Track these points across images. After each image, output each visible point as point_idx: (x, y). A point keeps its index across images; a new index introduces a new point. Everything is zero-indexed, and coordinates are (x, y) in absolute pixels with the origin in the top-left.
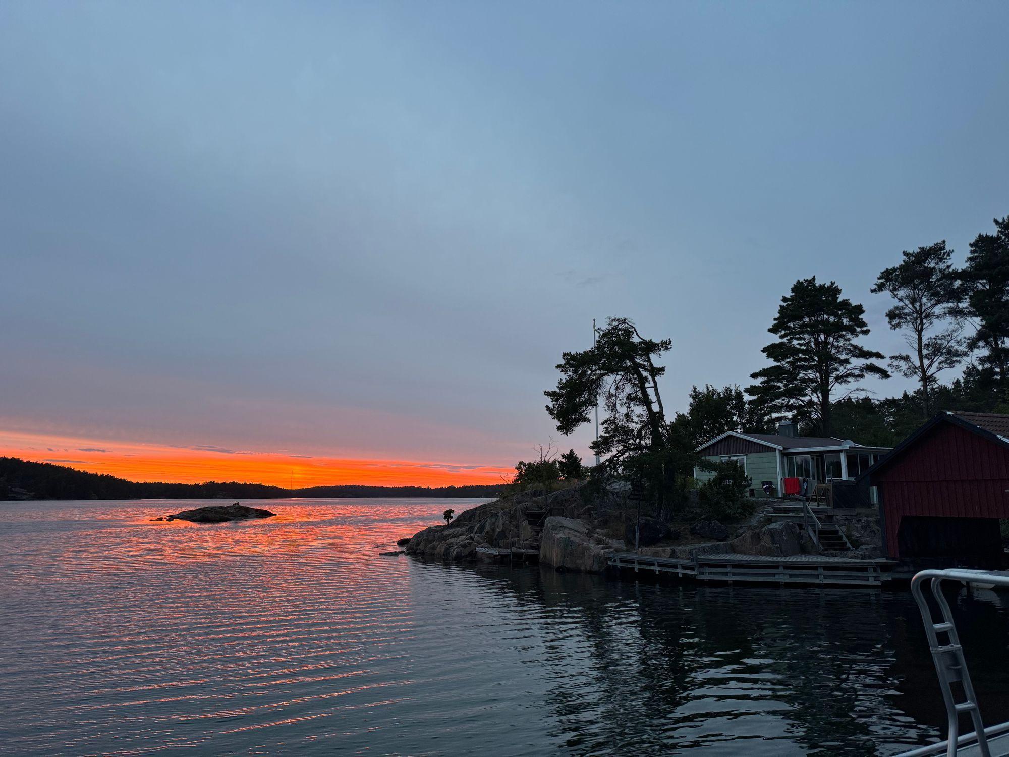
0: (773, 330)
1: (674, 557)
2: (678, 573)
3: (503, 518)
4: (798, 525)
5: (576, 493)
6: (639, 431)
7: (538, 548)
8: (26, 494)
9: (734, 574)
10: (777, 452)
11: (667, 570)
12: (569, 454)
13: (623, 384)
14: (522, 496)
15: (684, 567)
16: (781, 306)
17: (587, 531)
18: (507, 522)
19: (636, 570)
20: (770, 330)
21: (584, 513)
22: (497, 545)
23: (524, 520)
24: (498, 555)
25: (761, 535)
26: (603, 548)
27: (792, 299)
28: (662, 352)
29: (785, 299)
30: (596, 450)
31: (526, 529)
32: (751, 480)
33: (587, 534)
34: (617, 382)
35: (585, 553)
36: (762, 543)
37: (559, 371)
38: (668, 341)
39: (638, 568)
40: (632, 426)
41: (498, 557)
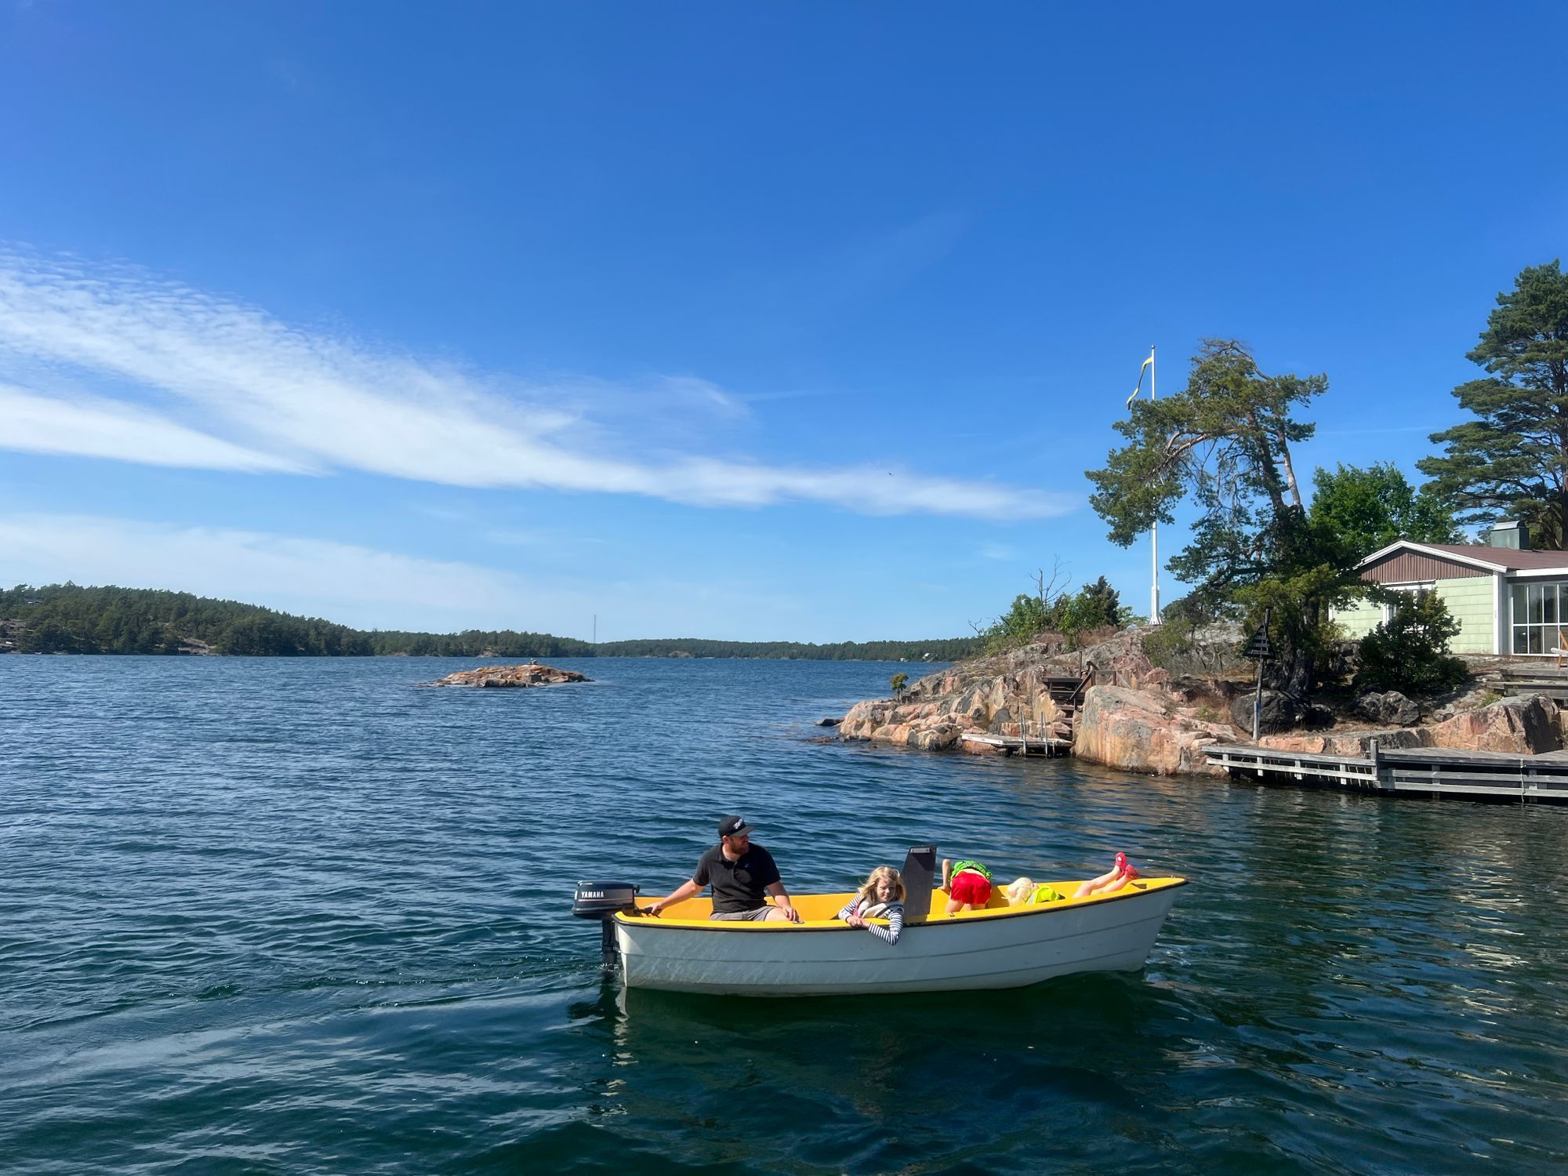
0: (1477, 358)
1: (1330, 754)
2: (1339, 778)
3: (1004, 688)
4: (1555, 700)
5: (1134, 647)
6: (1260, 538)
7: (1069, 736)
8: (204, 648)
9: (1443, 781)
10: (1495, 578)
11: (1319, 772)
12: (1097, 584)
13: (1232, 458)
14: (1026, 653)
15: (1352, 768)
16: (1494, 311)
17: (1164, 710)
18: (1011, 694)
19: (1260, 773)
20: (1470, 357)
21: (1151, 681)
22: (998, 731)
23: (1042, 692)
24: (1003, 747)
25: (1489, 716)
26: (1197, 737)
27: (1515, 300)
28: (1312, 397)
29: (1502, 300)
30: (1179, 571)
31: (1047, 708)
32: (1459, 623)
33: (1165, 714)
34: (1222, 454)
35: (1165, 745)
36: (1492, 729)
37: (1118, 433)
38: (1322, 376)
39: (1264, 770)
40: (1248, 530)
41: (1002, 750)
